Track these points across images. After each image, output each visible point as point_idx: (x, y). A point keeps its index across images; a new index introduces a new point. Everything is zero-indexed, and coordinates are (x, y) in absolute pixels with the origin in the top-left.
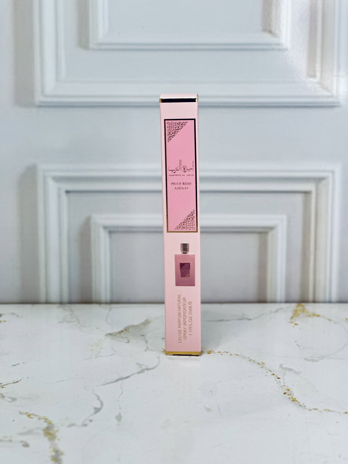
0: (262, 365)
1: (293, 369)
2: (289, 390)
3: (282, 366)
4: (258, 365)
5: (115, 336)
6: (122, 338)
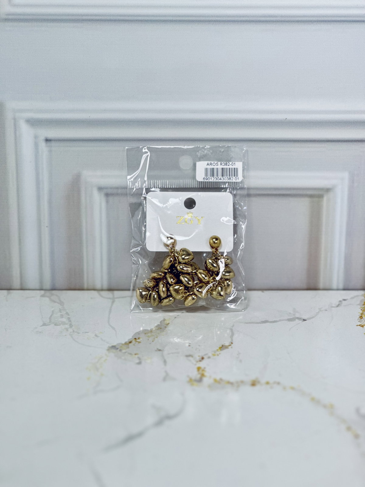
3: (360, 411)
5: (120, 350)
6: (131, 354)
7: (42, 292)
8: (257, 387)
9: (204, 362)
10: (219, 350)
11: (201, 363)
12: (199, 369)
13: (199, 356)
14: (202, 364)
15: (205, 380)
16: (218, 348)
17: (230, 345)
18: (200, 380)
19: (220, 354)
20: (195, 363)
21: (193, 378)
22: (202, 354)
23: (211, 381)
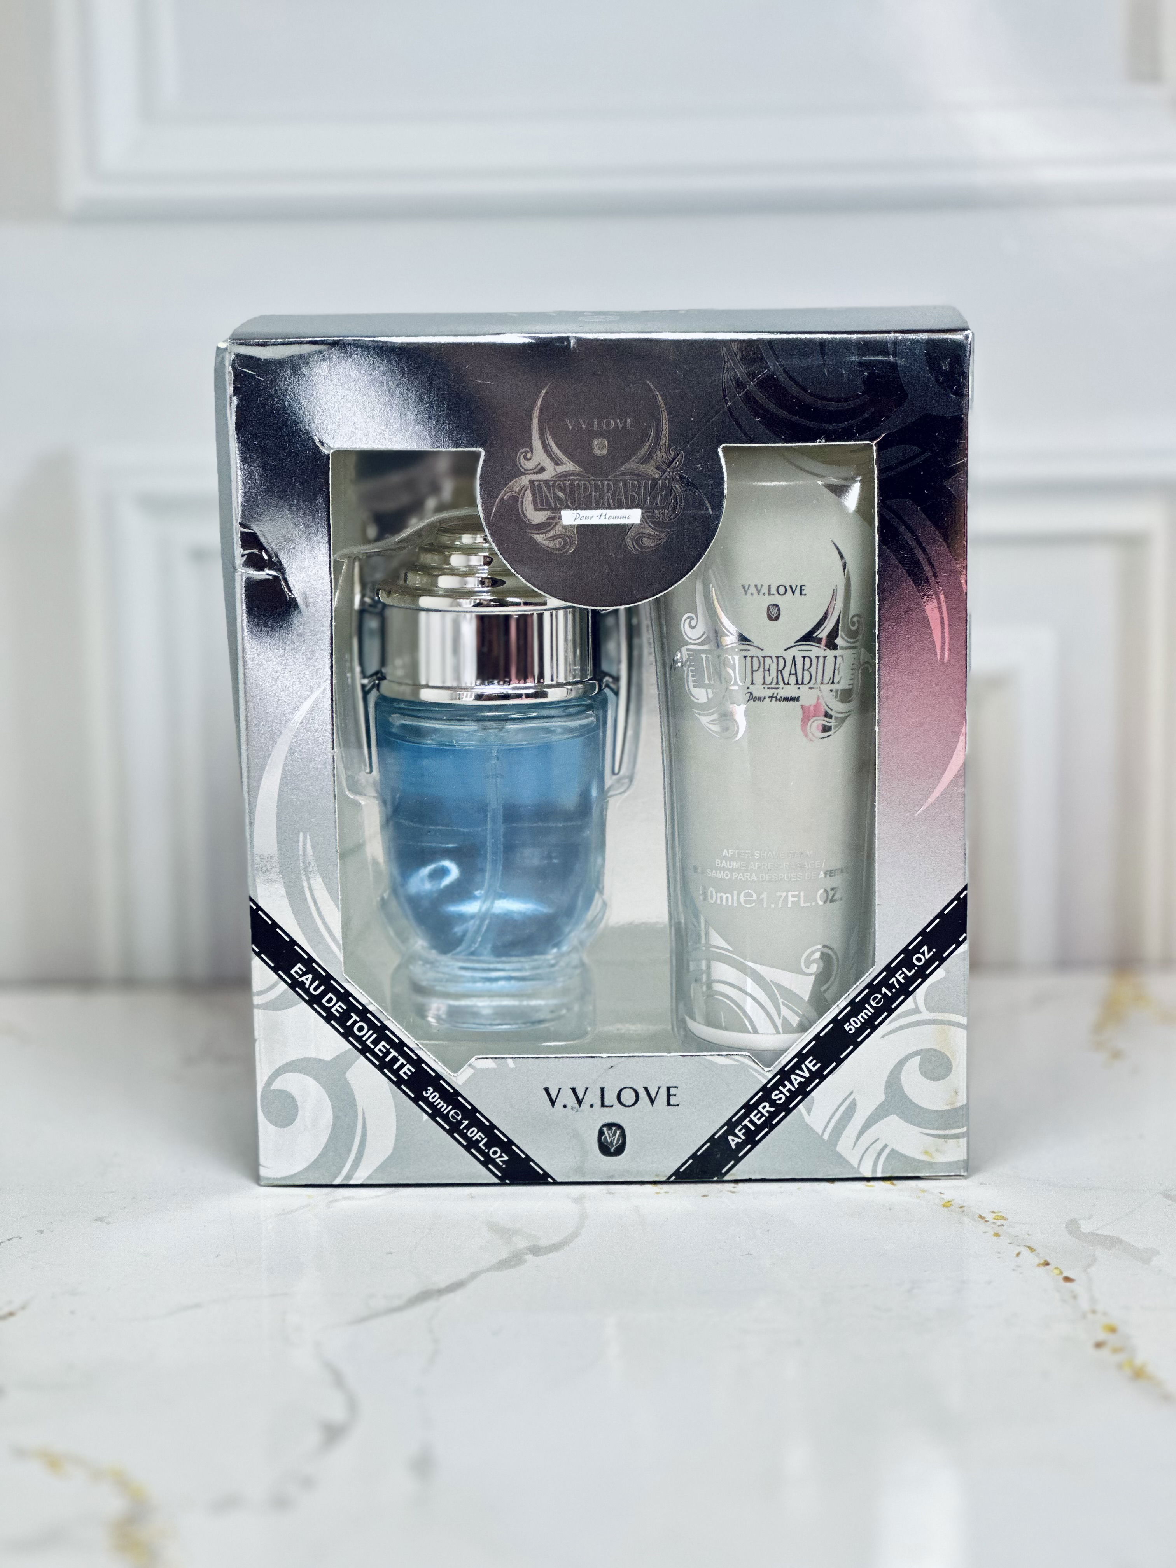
0: (994, 1223)
1: (1122, 1237)
2: (1113, 1330)
3: (1078, 1227)
4: (982, 1227)
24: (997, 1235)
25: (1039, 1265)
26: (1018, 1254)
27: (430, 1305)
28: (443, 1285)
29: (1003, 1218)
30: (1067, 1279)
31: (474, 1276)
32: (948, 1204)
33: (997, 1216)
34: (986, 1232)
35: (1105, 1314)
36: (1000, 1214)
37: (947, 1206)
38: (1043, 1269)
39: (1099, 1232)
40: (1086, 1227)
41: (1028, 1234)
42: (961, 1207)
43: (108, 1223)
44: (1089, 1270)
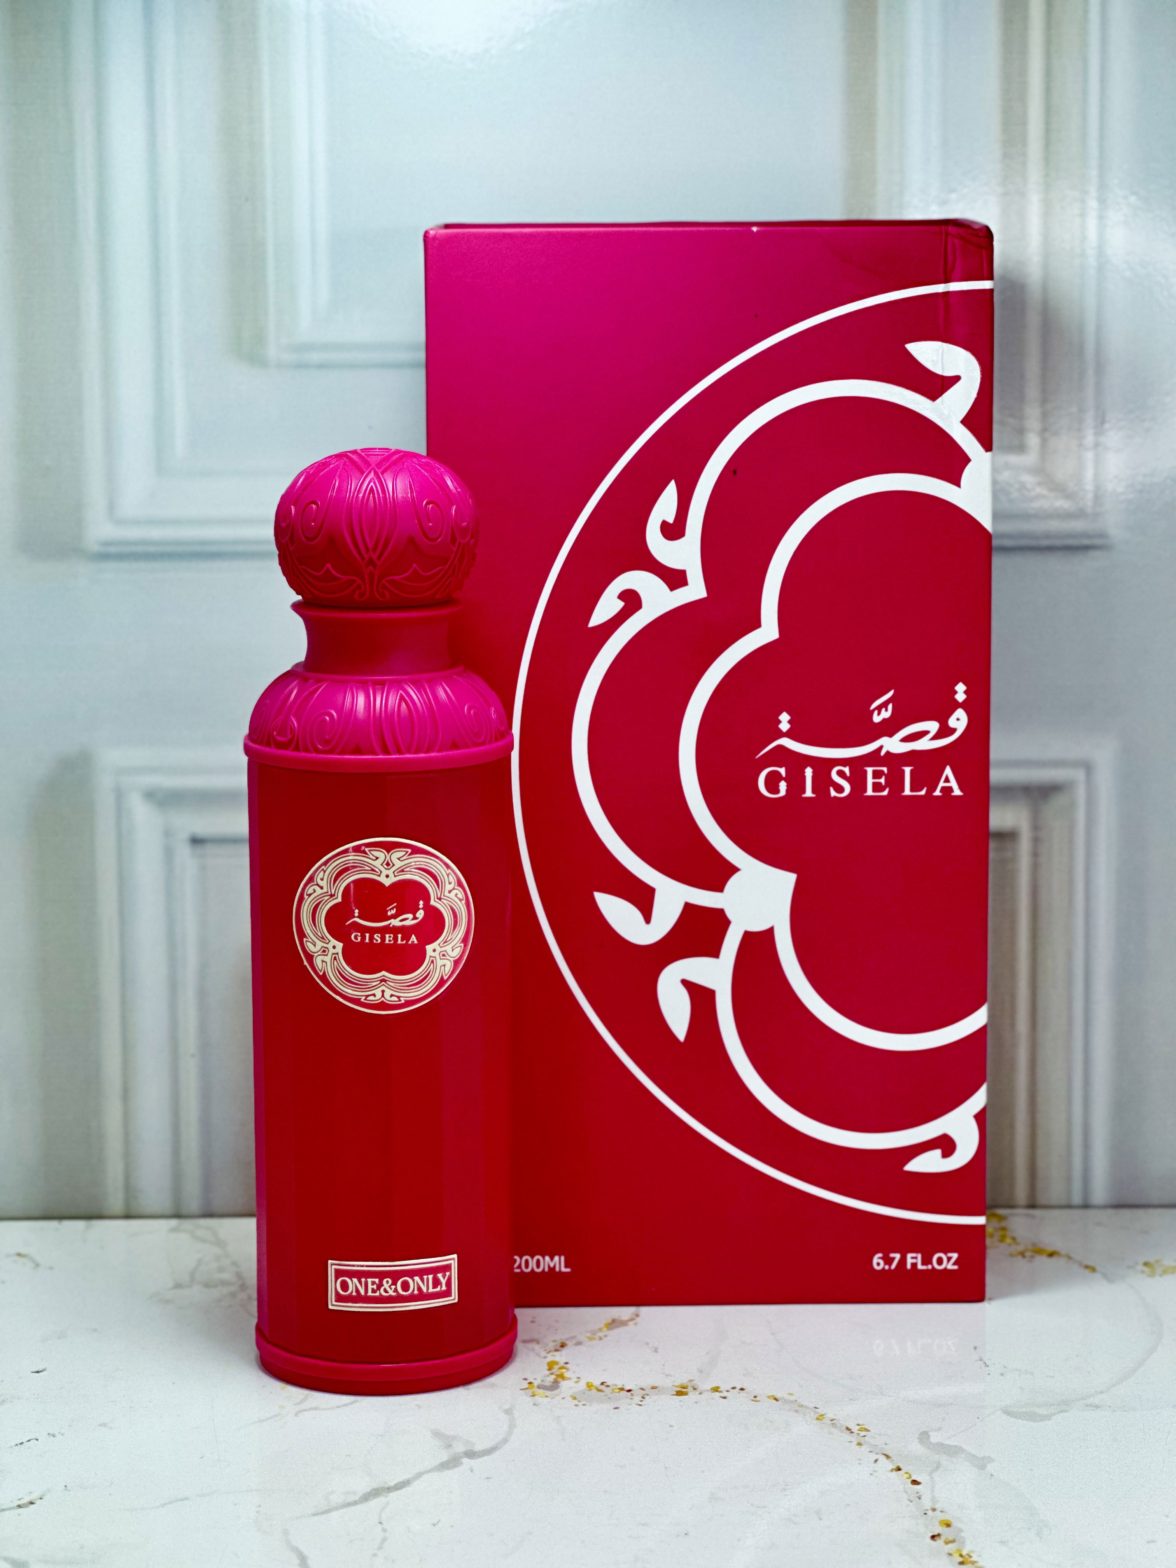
0: (858, 1434)
1: (965, 1447)
2: (948, 1525)
3: (928, 1438)
4: (847, 1436)
7: (174, 1222)
8: (692, 1396)
9: (565, 1351)
10: (605, 1329)
11: (555, 1353)
12: (551, 1366)
13: (554, 1341)
14: (560, 1357)
15: (564, 1384)
16: (602, 1325)
17: (632, 1320)
18: (555, 1385)
19: (606, 1336)
20: (543, 1354)
21: (536, 1383)
22: (560, 1337)
23: (582, 1385)
24: (859, 1444)
25: (892, 1471)
26: (876, 1461)
27: (381, 1500)
28: (392, 1484)
29: (867, 1430)
30: (915, 1482)
31: (419, 1475)
32: (821, 1418)
33: (861, 1428)
34: (850, 1442)
35: (941, 1512)
36: (863, 1427)
37: (822, 1420)
38: (895, 1473)
39: (944, 1443)
40: (935, 1438)
41: (886, 1444)
42: (831, 1420)
43: (111, 1428)
44: (934, 1475)
